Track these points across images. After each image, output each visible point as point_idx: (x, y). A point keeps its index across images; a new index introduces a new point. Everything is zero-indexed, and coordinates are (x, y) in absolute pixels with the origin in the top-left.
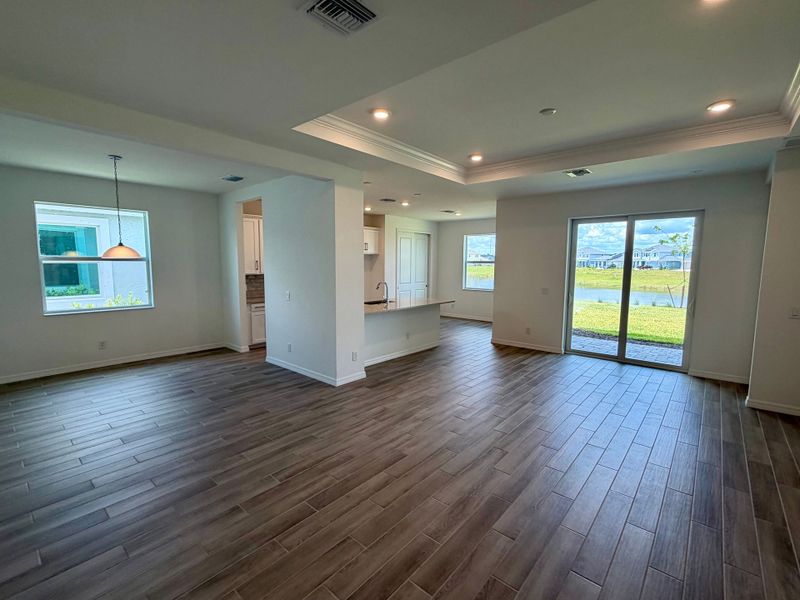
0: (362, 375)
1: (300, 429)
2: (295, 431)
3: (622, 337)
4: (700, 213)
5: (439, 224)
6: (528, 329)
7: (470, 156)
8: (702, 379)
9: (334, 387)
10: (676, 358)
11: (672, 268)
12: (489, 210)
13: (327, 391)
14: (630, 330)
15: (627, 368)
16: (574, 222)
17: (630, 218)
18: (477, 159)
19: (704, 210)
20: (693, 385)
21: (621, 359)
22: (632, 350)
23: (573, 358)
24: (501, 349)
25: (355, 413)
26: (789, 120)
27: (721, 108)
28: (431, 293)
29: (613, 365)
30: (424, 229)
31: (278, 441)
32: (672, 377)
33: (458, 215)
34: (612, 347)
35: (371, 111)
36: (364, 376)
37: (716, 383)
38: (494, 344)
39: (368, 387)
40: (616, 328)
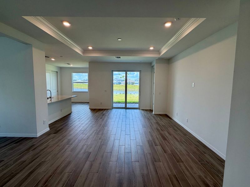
0: (48, 129)
1: (32, 161)
2: (30, 163)
3: (126, 103)
4: (140, 71)
5: (61, 68)
6: (101, 103)
7: (88, 47)
8: (143, 110)
9: (36, 138)
11: (119, 84)
12: (86, 65)
13: (34, 140)
14: (128, 101)
15: (128, 110)
16: (112, 71)
17: (126, 71)
18: (90, 48)
19: (141, 71)
20: (143, 112)
21: (126, 108)
22: (128, 106)
23: (114, 110)
24: (93, 110)
25: (57, 145)
26: (160, 54)
27: (152, 48)
28: (59, 94)
29: (124, 110)
30: (55, 70)
31: (24, 171)
32: (138, 110)
33: (71, 66)
34: (124, 106)
35: (62, 21)
36: (49, 130)
37: (146, 110)
38: (90, 109)
39: (55, 133)
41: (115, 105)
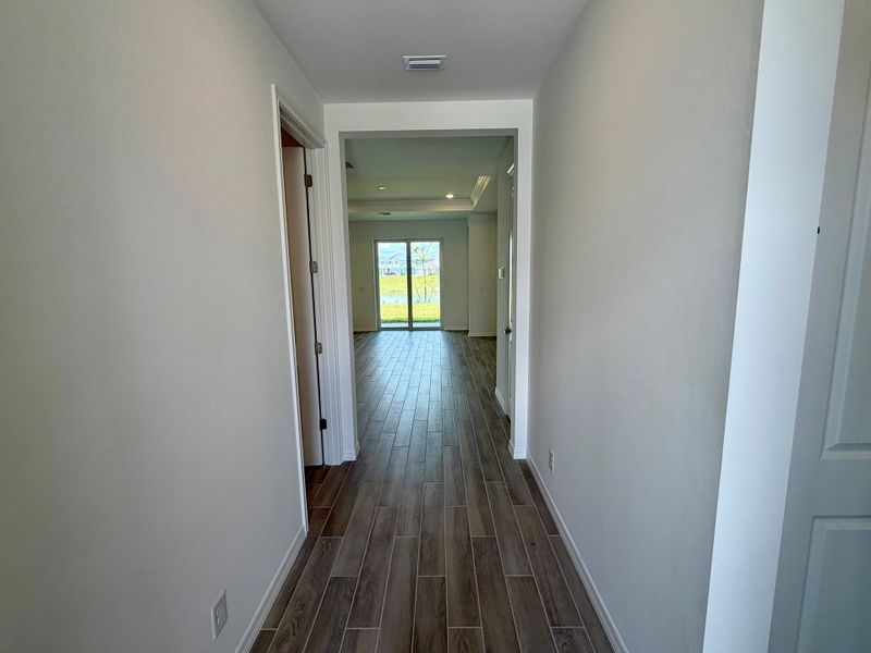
3: (411, 320)
4: (441, 240)
8: (450, 331)
10: (438, 325)
14: (414, 317)
15: (414, 333)
16: (376, 243)
17: (408, 241)
21: (411, 329)
22: (415, 325)
23: (383, 334)
26: (472, 204)
29: (407, 332)
32: (439, 333)
34: (407, 325)
37: (456, 332)
40: (405, 316)
41: (383, 325)
